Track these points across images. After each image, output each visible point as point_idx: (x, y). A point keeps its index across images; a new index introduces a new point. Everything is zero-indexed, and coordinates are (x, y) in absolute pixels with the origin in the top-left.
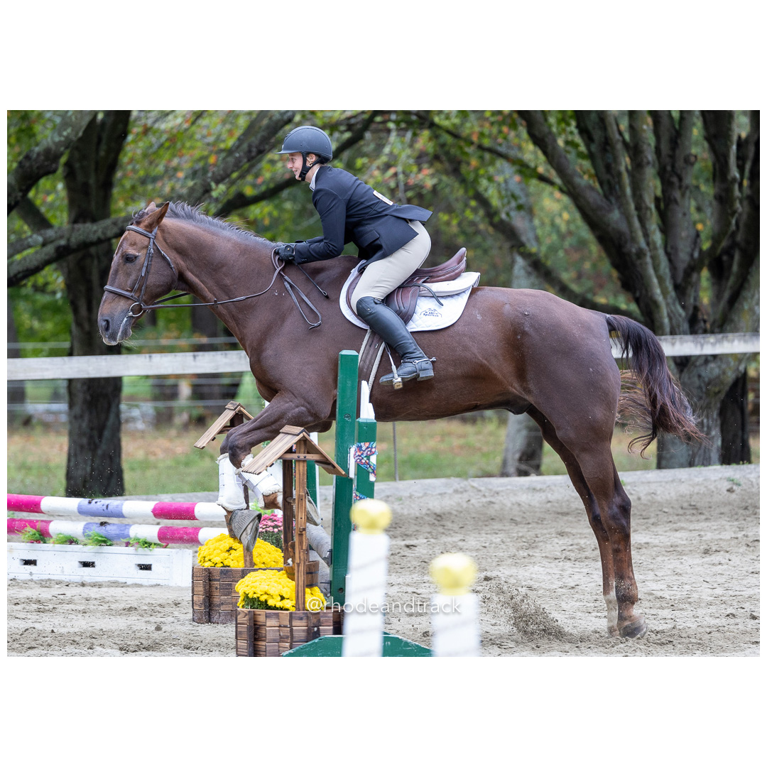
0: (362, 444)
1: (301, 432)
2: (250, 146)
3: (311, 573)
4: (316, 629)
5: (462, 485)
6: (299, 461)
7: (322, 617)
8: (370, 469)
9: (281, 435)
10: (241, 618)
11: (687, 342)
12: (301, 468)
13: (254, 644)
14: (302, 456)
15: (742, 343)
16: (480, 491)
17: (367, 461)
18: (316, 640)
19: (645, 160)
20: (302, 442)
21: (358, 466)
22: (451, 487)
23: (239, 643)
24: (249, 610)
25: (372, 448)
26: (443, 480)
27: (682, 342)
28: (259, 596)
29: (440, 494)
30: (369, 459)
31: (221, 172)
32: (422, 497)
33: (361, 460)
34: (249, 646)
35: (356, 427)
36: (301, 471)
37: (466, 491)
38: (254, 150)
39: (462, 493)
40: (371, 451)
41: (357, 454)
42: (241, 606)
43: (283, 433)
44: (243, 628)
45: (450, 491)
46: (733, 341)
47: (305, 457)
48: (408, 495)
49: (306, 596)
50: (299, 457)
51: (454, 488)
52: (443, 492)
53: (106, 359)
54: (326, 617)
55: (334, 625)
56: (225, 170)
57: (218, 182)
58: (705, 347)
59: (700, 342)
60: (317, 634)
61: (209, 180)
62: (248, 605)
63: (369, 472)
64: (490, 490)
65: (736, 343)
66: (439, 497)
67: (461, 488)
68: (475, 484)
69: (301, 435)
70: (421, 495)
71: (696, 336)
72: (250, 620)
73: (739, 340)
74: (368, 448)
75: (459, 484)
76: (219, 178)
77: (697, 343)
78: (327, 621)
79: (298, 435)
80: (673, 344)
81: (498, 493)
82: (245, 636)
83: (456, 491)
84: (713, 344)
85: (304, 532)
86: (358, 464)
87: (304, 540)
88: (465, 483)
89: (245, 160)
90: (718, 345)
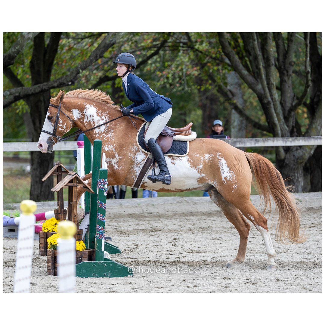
0: (101, 180)
1: (75, 174)
2: (97, 55)
3: (79, 235)
4: (80, 259)
5: (181, 200)
6: (74, 186)
7: (83, 253)
8: (104, 190)
9: (68, 175)
10: (48, 254)
11: (279, 140)
12: (75, 189)
13: (54, 265)
14: (75, 184)
15: (303, 141)
16: (188, 202)
17: (103, 187)
18: (80, 263)
19: (271, 63)
20: (76, 178)
21: (99, 189)
22: (176, 200)
23: (48, 264)
24: (52, 250)
25: (105, 181)
26: (173, 197)
27: (277, 140)
28: (56, 244)
29: (171, 203)
30: (104, 186)
31: (84, 65)
32: (163, 204)
33: (100, 187)
34: (52, 265)
35: (99, 173)
36: (75, 191)
37: (182, 202)
38: (98, 56)
39: (180, 203)
40: (105, 183)
41: (99, 184)
42: (49, 248)
43: (69, 174)
44: (50, 258)
45: (175, 202)
46: (299, 140)
47: (77, 185)
48: (157, 203)
49: (77, 244)
50: (74, 185)
51: (177, 201)
52: (172, 202)
53: (26, 144)
54: (85, 253)
55: (88, 257)
56: (86, 64)
57: (83, 70)
58: (287, 142)
59: (285, 141)
60: (81, 261)
61: (79, 69)
62: (52, 248)
63: (104, 192)
64: (193, 202)
65: (301, 141)
66: (170, 204)
67: (180, 201)
68: (186, 199)
69: (75, 175)
70: (162, 203)
71: (283, 138)
72: (52, 254)
73: (302, 140)
74: (104, 181)
75: (179, 199)
76: (83, 68)
77: (284, 141)
78: (85, 255)
79: (74, 175)
80: (273, 141)
81: (196, 203)
82: (51, 261)
83: (178, 202)
84: (291, 142)
85: (76, 217)
86: (99, 188)
87: (76, 220)
88: (182, 199)
89: (95, 60)
90: (293, 142)
